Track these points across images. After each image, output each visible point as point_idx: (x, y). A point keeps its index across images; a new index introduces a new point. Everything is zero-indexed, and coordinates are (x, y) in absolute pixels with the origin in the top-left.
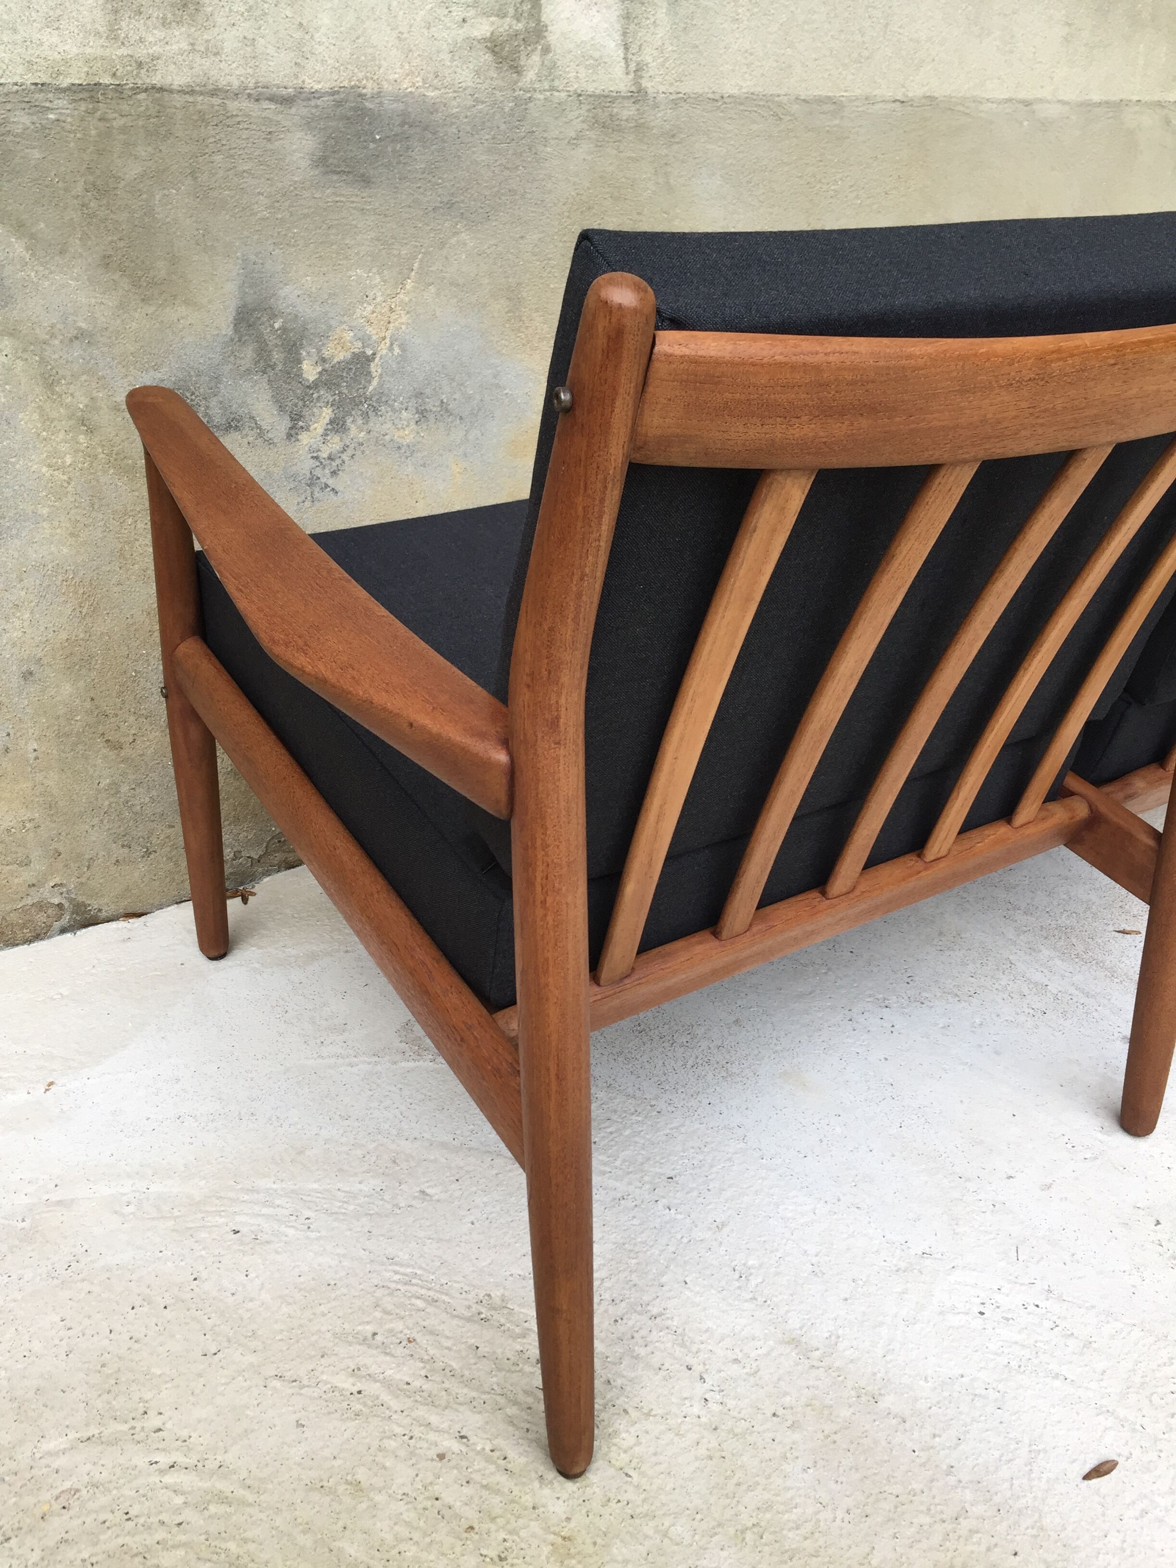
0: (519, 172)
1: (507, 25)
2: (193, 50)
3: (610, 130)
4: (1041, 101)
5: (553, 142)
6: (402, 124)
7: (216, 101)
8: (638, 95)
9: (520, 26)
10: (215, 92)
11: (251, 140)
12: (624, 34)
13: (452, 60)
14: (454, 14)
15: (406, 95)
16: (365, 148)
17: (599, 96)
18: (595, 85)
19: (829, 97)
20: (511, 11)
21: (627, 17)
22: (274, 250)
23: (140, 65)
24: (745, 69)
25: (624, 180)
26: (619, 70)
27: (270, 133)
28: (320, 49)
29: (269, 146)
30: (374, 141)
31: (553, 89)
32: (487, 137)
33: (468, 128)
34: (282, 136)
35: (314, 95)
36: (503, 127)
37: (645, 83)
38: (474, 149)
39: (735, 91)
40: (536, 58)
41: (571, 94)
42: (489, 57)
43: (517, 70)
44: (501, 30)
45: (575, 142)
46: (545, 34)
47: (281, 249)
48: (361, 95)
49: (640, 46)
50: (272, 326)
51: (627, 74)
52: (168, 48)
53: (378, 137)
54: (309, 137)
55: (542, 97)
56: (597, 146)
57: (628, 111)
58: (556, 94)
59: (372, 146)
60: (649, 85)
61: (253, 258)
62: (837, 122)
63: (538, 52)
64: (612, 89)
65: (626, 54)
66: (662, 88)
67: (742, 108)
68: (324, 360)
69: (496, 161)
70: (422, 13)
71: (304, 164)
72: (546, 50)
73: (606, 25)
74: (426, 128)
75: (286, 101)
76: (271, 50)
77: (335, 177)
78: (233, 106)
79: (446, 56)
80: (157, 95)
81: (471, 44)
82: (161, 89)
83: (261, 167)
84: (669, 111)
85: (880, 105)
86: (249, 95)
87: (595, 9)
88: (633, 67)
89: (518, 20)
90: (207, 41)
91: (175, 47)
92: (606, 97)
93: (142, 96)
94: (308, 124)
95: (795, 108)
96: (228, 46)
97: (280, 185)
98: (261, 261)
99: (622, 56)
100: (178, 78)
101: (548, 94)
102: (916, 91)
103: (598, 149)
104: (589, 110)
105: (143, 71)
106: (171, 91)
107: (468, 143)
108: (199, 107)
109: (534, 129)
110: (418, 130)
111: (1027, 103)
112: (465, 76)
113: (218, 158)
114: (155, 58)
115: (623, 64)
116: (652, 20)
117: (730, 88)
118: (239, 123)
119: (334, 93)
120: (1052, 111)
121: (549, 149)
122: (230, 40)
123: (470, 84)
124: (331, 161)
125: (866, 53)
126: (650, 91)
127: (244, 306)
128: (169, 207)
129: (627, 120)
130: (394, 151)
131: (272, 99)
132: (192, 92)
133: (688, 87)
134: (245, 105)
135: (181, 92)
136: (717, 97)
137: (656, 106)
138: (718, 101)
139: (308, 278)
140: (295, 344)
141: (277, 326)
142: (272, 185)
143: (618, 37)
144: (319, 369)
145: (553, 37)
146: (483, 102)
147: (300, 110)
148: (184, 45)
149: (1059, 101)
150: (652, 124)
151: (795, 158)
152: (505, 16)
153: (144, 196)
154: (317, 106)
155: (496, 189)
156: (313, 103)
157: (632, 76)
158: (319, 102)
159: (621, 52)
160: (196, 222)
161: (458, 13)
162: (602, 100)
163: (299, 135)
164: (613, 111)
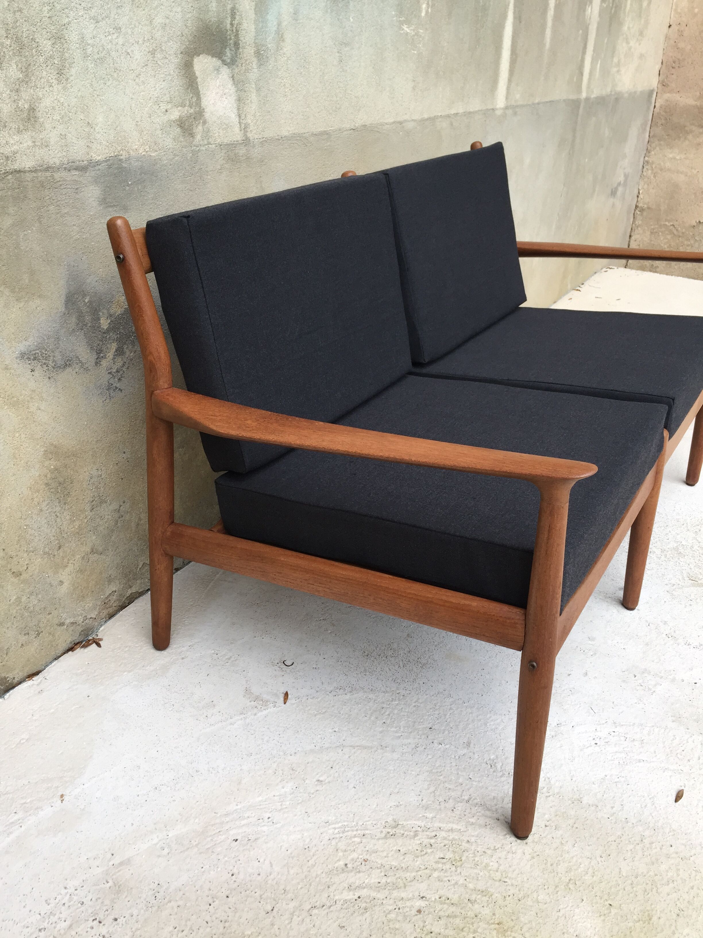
0: (196, 192)
1: (186, 111)
2: (35, 146)
3: (235, 162)
4: (406, 121)
5: (210, 173)
6: (140, 174)
7: (48, 174)
8: (246, 141)
9: (192, 111)
10: (48, 169)
11: (68, 194)
12: (238, 109)
13: (162, 134)
14: (161, 108)
15: (141, 157)
16: (125, 190)
17: (229, 145)
18: (227, 139)
19: (325, 131)
20: (188, 102)
21: (239, 100)
22: (83, 257)
23: (7, 158)
24: (290, 121)
25: (243, 188)
26: (237, 129)
27: (77, 189)
28: (98, 136)
29: (77, 196)
30: (128, 185)
31: (209, 143)
32: (181, 174)
33: (172, 171)
34: (83, 190)
35: (98, 163)
36: (188, 168)
37: (249, 135)
38: (175, 182)
39: (286, 134)
40: (200, 128)
41: (217, 145)
42: (179, 130)
43: (192, 135)
44: (184, 114)
46: (204, 114)
47: (86, 256)
48: (120, 160)
49: (246, 115)
50: (84, 301)
51: (241, 131)
52: (21, 146)
53: (130, 183)
54: (97, 188)
55: (204, 148)
56: (230, 172)
57: (242, 151)
58: (210, 146)
59: (127, 188)
61: (72, 263)
62: (329, 144)
63: (201, 124)
64: (235, 140)
65: (239, 120)
66: (256, 137)
67: (290, 142)
68: (111, 316)
69: (186, 187)
70: (147, 109)
71: (95, 204)
72: (205, 122)
73: (230, 106)
74: (152, 174)
75: (83, 169)
76: (74, 140)
77: (111, 209)
78: (57, 176)
79: (159, 132)
80: (17, 175)
81: (171, 123)
82: (20, 171)
83: (74, 209)
84: (260, 148)
85: (345, 133)
86: (65, 169)
87: (225, 97)
88: (243, 125)
89: (191, 108)
90: (42, 139)
91: (25, 145)
92: (232, 144)
93: (10, 177)
94: (96, 181)
95: (312, 139)
96: (52, 141)
97: (83, 218)
98: (77, 265)
99: (238, 121)
100: (27, 163)
101: (206, 146)
102: (358, 123)
104: (225, 153)
105: (9, 162)
106: (25, 172)
107: (172, 179)
108: (40, 179)
109: (202, 167)
110: (149, 176)
111: (401, 123)
112: (169, 143)
113: (52, 208)
114: (15, 153)
115: (238, 126)
116: (250, 100)
117: (285, 133)
118: (61, 185)
119: (106, 161)
120: (410, 125)
121: (209, 177)
122: (53, 137)
123: (171, 146)
124: (108, 200)
125: (338, 106)
126: (251, 138)
127: (70, 292)
128: (28, 241)
129: (242, 156)
130: (138, 189)
131: (76, 169)
132: (36, 171)
133: (267, 134)
134: (64, 174)
135: (31, 171)
136: (279, 138)
137: (254, 146)
138: (280, 140)
139: (101, 270)
140: (96, 309)
141: (86, 301)
142: (79, 219)
143: (235, 111)
144: (109, 321)
145: (207, 115)
146: (178, 156)
147: (91, 174)
148: (30, 143)
149: (413, 120)
150: (253, 156)
152: (185, 106)
153: (14, 237)
154: (99, 170)
155: (186, 203)
156: (97, 168)
157: (242, 132)
158: (100, 167)
159: (237, 119)
160: (42, 248)
161: (163, 107)
162: (231, 147)
163: (91, 188)
164: (237, 151)
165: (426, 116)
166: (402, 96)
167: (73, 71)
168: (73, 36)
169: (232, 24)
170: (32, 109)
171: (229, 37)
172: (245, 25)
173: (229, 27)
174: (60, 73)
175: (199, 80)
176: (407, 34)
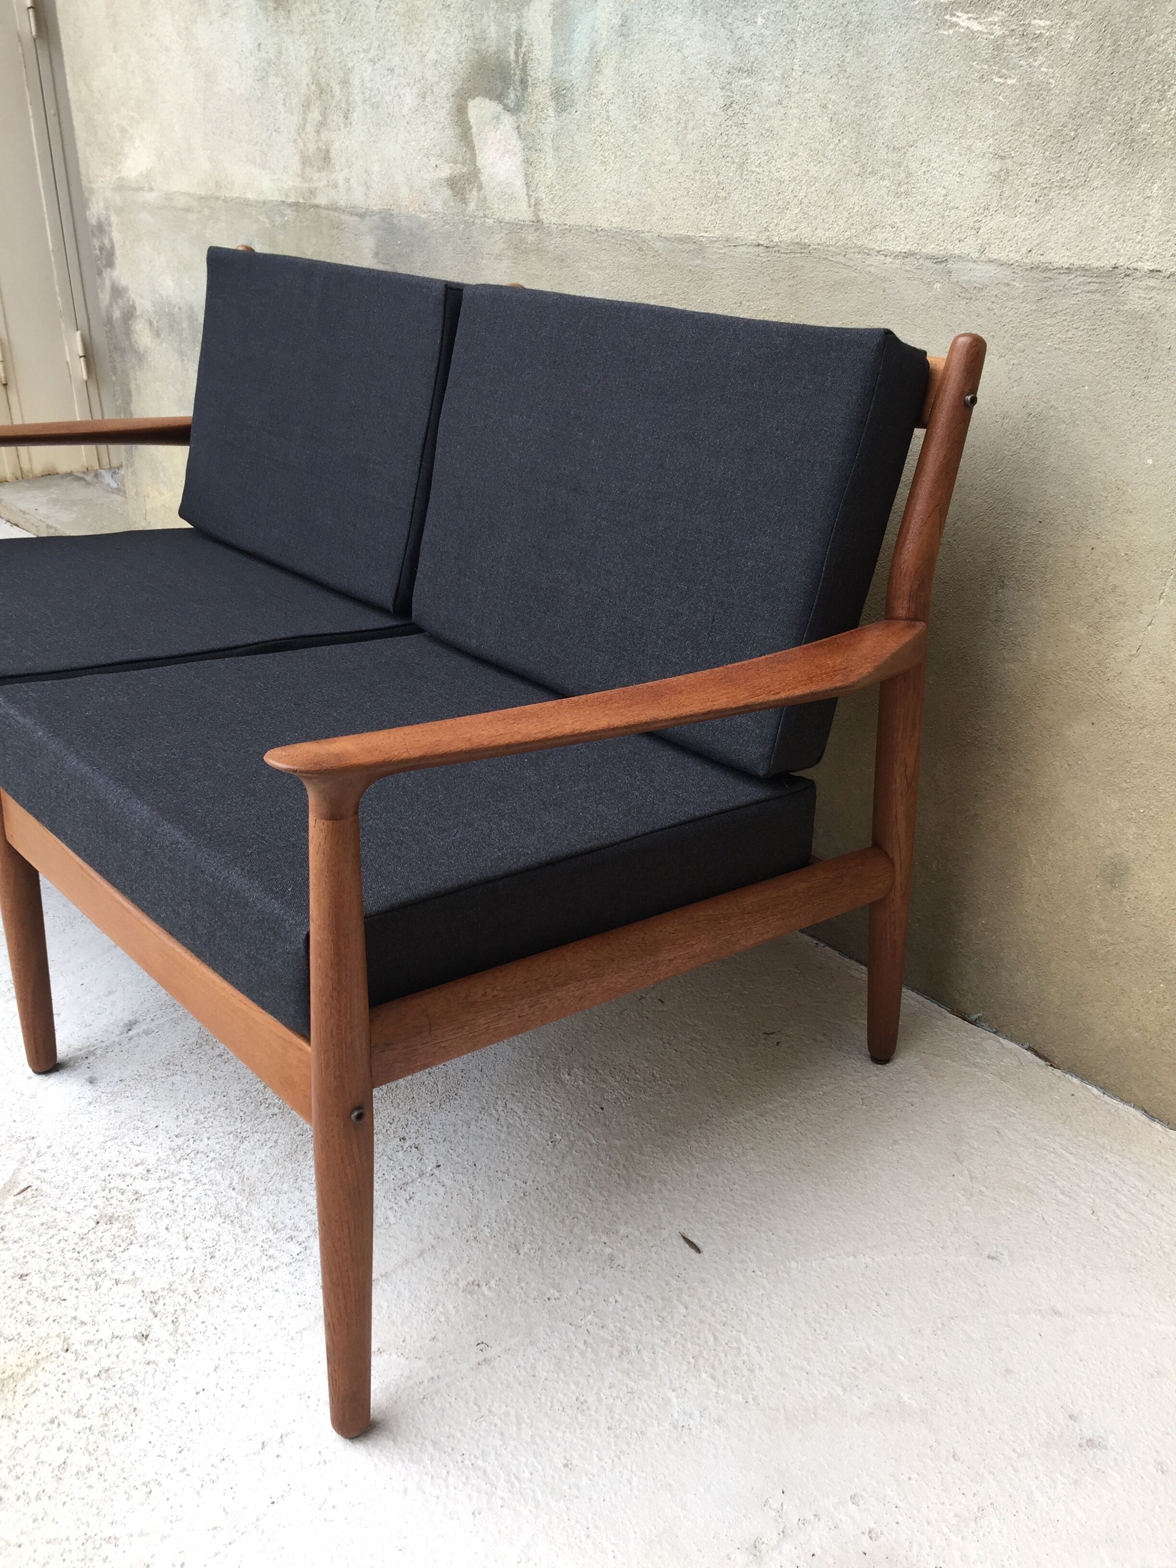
1: (459, 169)
2: (328, 186)
4: (960, 258)
6: (411, 235)
7: (338, 214)
8: (537, 224)
9: (465, 170)
10: (337, 209)
11: (349, 239)
12: (526, 175)
13: (432, 193)
14: (432, 162)
15: (411, 217)
16: (393, 248)
17: (512, 224)
18: (510, 214)
19: (689, 237)
20: (460, 158)
21: (528, 162)
23: (311, 193)
24: (613, 207)
26: (524, 205)
27: (355, 235)
28: (374, 185)
29: (356, 243)
30: (398, 244)
31: (485, 216)
32: (452, 248)
33: (441, 241)
34: (360, 238)
35: (372, 213)
36: (459, 242)
37: (543, 216)
38: (445, 256)
39: (605, 226)
40: (475, 193)
41: (495, 220)
42: (450, 192)
43: (464, 201)
44: (455, 172)
45: (499, 257)
46: (479, 175)
48: (392, 215)
49: (537, 184)
51: (530, 207)
52: (320, 183)
54: (371, 239)
55: (479, 222)
56: (513, 262)
57: (531, 237)
58: (487, 220)
59: (397, 247)
60: (544, 216)
62: (699, 262)
63: (476, 189)
64: (520, 219)
65: (528, 191)
66: (554, 220)
67: (614, 240)
70: (416, 161)
71: (370, 255)
72: (480, 187)
73: (514, 169)
74: (422, 239)
75: (362, 216)
76: (356, 186)
77: (382, 266)
78: (345, 217)
79: (429, 193)
80: (317, 210)
81: (440, 182)
82: (319, 207)
84: (559, 239)
85: (743, 249)
86: (349, 212)
87: (507, 155)
88: (533, 202)
89: (464, 165)
90: (333, 180)
91: (322, 183)
92: (517, 224)
93: (312, 210)
94: (371, 231)
95: (658, 245)
96: (340, 183)
99: (525, 192)
100: (323, 200)
101: (483, 219)
102: (783, 235)
103: (513, 265)
104: (507, 234)
105: (313, 196)
106: (322, 208)
107: (442, 251)
108: (330, 219)
109: (476, 245)
110: (417, 242)
111: (941, 261)
112: (438, 205)
113: (338, 247)
114: (316, 189)
115: (526, 199)
116: (544, 163)
117: (602, 222)
118: (344, 228)
119: (380, 212)
120: (982, 273)
121: (485, 261)
122: (340, 178)
123: (441, 210)
124: (380, 255)
125: (723, 194)
126: (545, 221)
129: (530, 244)
130: (406, 252)
131: (357, 215)
132: (329, 209)
133: (570, 220)
134: (347, 217)
135: (325, 208)
136: (593, 229)
137: (549, 234)
138: (595, 232)
143: (522, 178)
145: (483, 178)
146: (449, 224)
147: (368, 223)
148: (326, 182)
150: (548, 249)
151: (660, 293)
152: (456, 162)
154: (374, 221)
156: (373, 218)
157: (532, 208)
158: (375, 218)
159: (525, 190)
161: (434, 161)
162: (515, 227)
163: (367, 237)
164: (523, 236)
165: (1061, 259)
166: (944, 192)
167: (355, 115)
168: (356, 81)
169: (517, 54)
170: (328, 151)
171: (512, 72)
172: (536, 53)
173: (512, 57)
174: (346, 117)
175: (474, 130)
176: (971, 34)
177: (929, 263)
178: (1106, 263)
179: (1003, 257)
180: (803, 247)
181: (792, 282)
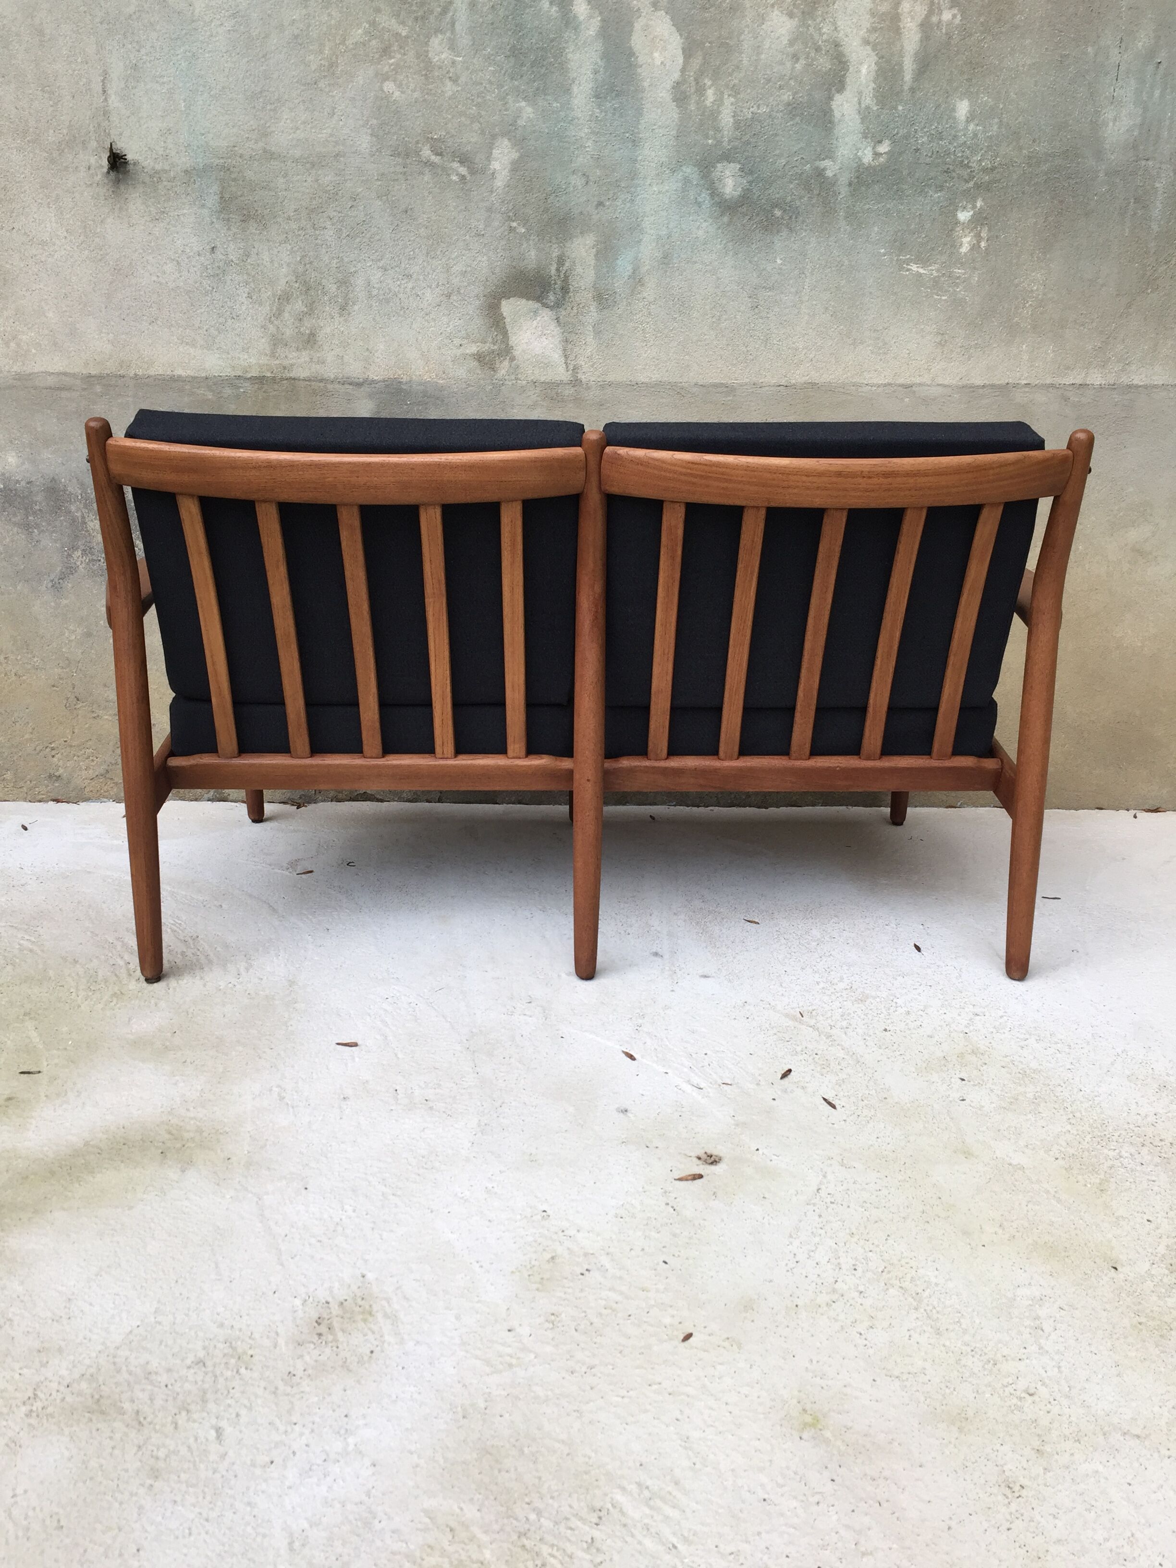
1: (488, 347)
2: (311, 362)
3: (557, 401)
4: (920, 385)
5: (518, 407)
6: (423, 397)
7: (322, 384)
8: (576, 382)
9: (496, 347)
10: (321, 381)
11: (338, 403)
12: (565, 350)
13: (454, 365)
14: (455, 342)
15: (426, 383)
16: (401, 408)
17: (548, 383)
18: (545, 377)
19: (722, 384)
20: (490, 339)
21: (567, 341)
23: (285, 368)
24: (653, 368)
26: (562, 369)
27: (348, 400)
28: (377, 360)
29: (348, 406)
30: (406, 404)
31: (516, 379)
32: (475, 403)
33: (463, 399)
34: (355, 401)
35: (373, 382)
36: (485, 399)
37: (580, 376)
38: (467, 410)
39: (646, 380)
40: (506, 363)
41: (529, 382)
42: (476, 363)
43: (494, 370)
44: (484, 349)
45: (532, 405)
46: (512, 351)
48: (400, 382)
49: (576, 356)
51: (567, 371)
52: (299, 360)
53: (409, 403)
54: (369, 402)
55: (510, 383)
57: (568, 391)
58: (519, 382)
59: (405, 407)
60: (583, 377)
62: (729, 398)
63: (507, 361)
64: (557, 379)
65: (566, 361)
66: (593, 379)
67: (653, 389)
70: (436, 342)
72: (513, 359)
73: (552, 346)
74: (438, 398)
75: (359, 385)
76: (351, 361)
78: (331, 387)
79: (450, 364)
80: (293, 381)
81: (465, 356)
82: (294, 379)
84: (598, 391)
85: (767, 388)
86: (339, 382)
87: (544, 337)
88: (571, 367)
89: (494, 344)
90: (319, 357)
91: (303, 360)
92: (553, 383)
93: (285, 382)
94: (370, 396)
95: (695, 390)
96: (329, 359)
100: (303, 373)
101: (514, 382)
102: (797, 379)
104: (542, 390)
105: (286, 371)
106: (299, 380)
107: (463, 406)
108: (313, 387)
109: (505, 400)
110: (432, 400)
111: (907, 386)
112: (461, 372)
113: (321, 411)
114: (292, 365)
115: (564, 365)
116: (584, 342)
117: (642, 378)
118: (332, 395)
119: (384, 381)
120: (933, 391)
121: (515, 411)
122: (330, 357)
123: (465, 377)
126: (584, 380)
129: (568, 395)
130: (417, 409)
131: (350, 384)
132: (310, 380)
133: (611, 378)
134: (337, 386)
135: (304, 380)
136: (633, 383)
137: (588, 388)
138: (634, 386)
143: (560, 352)
145: (517, 353)
146: (472, 386)
147: (366, 389)
148: (307, 359)
150: (586, 398)
152: (485, 342)
154: (375, 387)
156: (373, 386)
157: (570, 372)
158: (376, 386)
159: (563, 360)
161: (457, 342)
162: (551, 385)
163: (364, 401)
164: (560, 391)
165: (979, 382)
166: (908, 352)
167: (356, 308)
168: (359, 282)
169: (558, 270)
170: (312, 335)
171: (553, 282)
172: (579, 269)
173: (553, 272)
174: (343, 308)
175: (507, 320)
176: (920, 275)
177: (901, 389)
178: (1003, 381)
179: (946, 382)
180: (813, 384)
181: (806, 405)
